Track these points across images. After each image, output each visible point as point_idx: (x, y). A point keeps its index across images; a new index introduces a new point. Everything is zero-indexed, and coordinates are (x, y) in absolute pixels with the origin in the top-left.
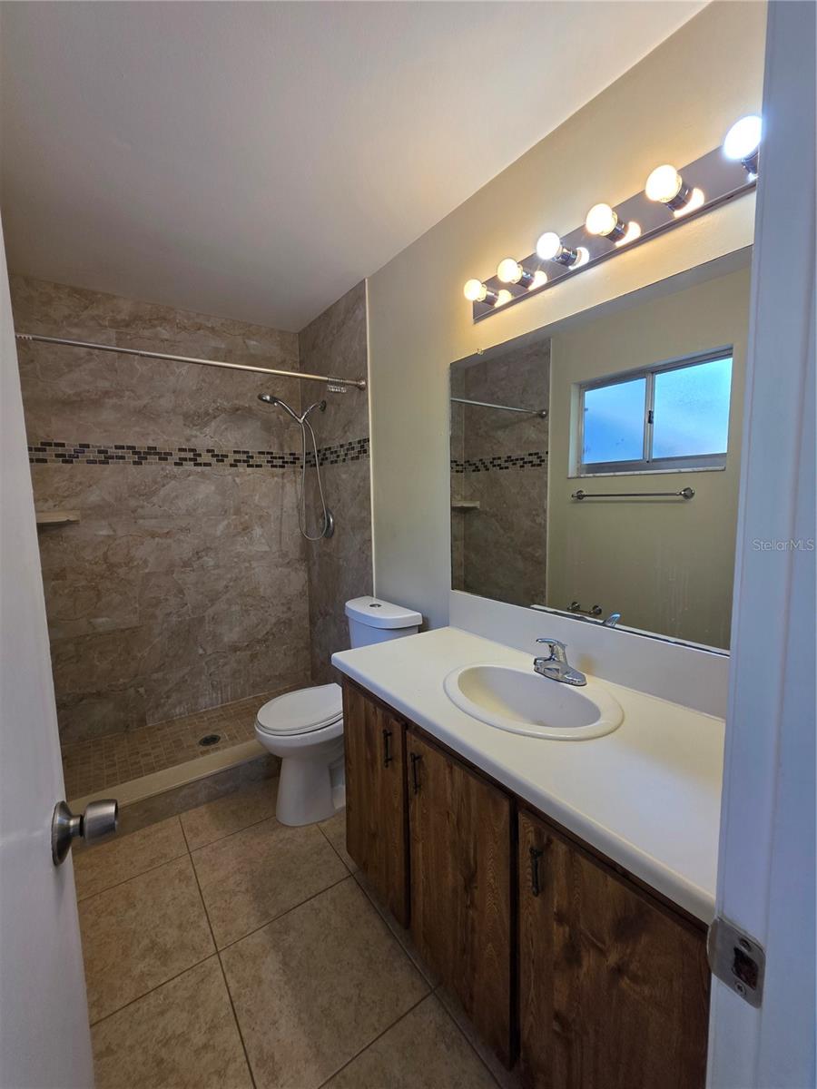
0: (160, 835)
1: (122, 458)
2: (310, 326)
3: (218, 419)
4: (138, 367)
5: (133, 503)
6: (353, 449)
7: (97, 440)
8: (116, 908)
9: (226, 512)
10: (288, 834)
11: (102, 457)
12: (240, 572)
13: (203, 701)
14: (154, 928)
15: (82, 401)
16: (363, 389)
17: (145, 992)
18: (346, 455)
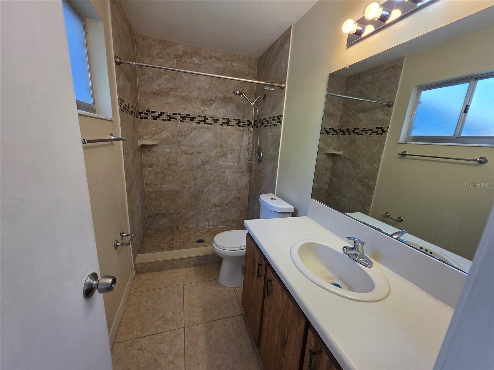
0: (175, 274)
1: (176, 119)
2: (264, 54)
3: (216, 102)
4: (184, 77)
5: (179, 139)
6: (275, 120)
7: (167, 110)
8: (154, 298)
9: (216, 146)
10: (221, 288)
11: (168, 118)
12: (220, 173)
13: (201, 225)
14: (165, 310)
15: (161, 93)
16: (283, 88)
17: (157, 333)
18: (272, 123)
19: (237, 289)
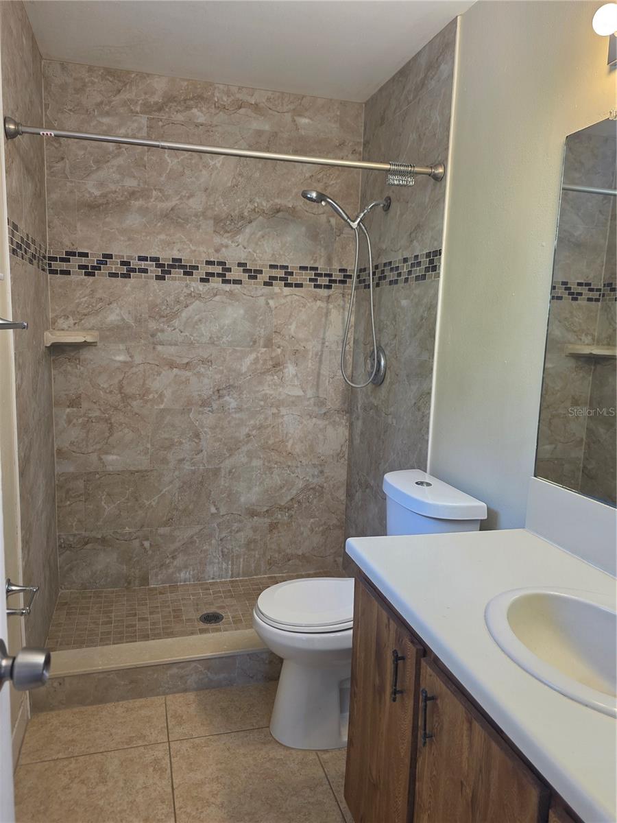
0: (143, 712)
1: (145, 271)
2: (381, 90)
3: (254, 224)
4: (169, 161)
5: (153, 325)
6: (419, 264)
7: (121, 249)
8: (88, 778)
9: (255, 342)
10: (280, 754)
11: (124, 270)
12: (266, 419)
13: (212, 570)
14: (120, 812)
15: (108, 203)
16: (439, 179)
18: (410, 272)
19: (326, 756)
